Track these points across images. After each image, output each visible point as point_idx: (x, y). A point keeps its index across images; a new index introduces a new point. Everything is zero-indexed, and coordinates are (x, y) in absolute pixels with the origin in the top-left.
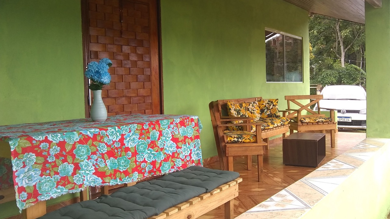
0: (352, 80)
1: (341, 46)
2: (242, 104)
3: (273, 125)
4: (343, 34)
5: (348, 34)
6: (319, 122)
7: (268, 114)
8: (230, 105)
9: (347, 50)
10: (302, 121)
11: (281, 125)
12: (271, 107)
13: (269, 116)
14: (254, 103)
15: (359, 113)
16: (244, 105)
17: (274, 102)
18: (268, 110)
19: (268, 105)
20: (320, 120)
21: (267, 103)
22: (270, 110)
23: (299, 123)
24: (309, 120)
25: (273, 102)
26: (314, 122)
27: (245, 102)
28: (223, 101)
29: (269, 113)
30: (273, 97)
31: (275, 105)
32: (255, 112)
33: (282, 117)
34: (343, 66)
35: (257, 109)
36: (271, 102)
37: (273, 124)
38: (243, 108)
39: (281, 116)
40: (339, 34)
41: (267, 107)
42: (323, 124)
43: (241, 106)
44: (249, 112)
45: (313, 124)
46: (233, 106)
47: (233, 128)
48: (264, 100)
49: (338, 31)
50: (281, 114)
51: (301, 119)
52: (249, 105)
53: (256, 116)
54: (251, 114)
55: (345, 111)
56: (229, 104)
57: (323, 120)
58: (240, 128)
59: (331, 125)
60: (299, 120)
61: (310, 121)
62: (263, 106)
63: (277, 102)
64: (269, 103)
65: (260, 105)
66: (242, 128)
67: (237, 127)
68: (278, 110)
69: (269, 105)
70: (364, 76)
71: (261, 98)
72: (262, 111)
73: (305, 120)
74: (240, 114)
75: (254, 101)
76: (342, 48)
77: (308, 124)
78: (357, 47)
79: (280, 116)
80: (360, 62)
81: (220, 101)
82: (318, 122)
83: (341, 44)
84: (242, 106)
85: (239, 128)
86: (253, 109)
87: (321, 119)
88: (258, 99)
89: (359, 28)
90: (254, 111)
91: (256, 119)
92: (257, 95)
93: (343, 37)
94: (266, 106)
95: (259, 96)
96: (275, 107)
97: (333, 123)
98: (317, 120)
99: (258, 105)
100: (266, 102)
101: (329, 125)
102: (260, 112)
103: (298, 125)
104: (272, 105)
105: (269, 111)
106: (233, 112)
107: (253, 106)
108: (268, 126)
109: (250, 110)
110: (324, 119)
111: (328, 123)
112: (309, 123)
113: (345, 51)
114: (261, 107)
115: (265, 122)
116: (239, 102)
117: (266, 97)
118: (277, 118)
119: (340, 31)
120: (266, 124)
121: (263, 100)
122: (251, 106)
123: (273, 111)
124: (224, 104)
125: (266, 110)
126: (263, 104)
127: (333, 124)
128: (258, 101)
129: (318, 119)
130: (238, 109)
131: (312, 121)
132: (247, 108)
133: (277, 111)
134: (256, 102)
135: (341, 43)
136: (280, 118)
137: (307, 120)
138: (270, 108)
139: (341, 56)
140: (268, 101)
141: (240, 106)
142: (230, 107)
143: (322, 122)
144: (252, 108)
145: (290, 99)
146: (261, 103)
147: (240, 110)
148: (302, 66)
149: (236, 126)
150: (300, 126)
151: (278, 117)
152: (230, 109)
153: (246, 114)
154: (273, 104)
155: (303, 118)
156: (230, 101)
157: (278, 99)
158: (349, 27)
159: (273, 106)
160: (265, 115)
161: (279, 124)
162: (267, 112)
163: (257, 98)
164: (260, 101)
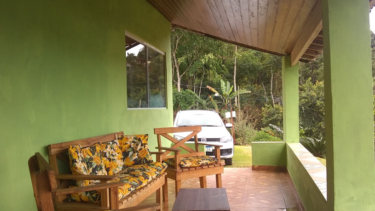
0: (188, 103)
1: (177, 72)
2: (95, 147)
3: (147, 180)
4: (179, 61)
5: (184, 61)
6: (203, 164)
7: (134, 158)
8: (74, 154)
9: (182, 76)
10: (182, 165)
11: (157, 176)
12: (139, 147)
13: (137, 162)
14: (114, 142)
15: (219, 141)
16: (98, 148)
17: (143, 139)
18: (134, 152)
19: (133, 145)
20: (204, 162)
21: (132, 142)
22: (137, 152)
23: (178, 168)
24: (191, 164)
25: (141, 140)
26: (196, 165)
27: (99, 143)
28: (60, 146)
29: (137, 157)
30: (140, 132)
31: (145, 144)
32: (116, 158)
33: (156, 163)
34: (179, 91)
35: (118, 153)
36: (138, 139)
37: (146, 178)
38: (96, 154)
39: (155, 161)
40: (175, 61)
41: (133, 148)
42: (208, 167)
43: (93, 150)
44: (105, 158)
45: (196, 168)
46: (79, 155)
47: (80, 196)
48: (128, 137)
49: (174, 58)
50: (154, 158)
51: (180, 163)
52: (106, 147)
53: (117, 164)
54: (110, 161)
55: (206, 139)
56: (73, 151)
57: (207, 161)
58: (94, 195)
59: (217, 168)
60: (178, 163)
61: (193, 165)
62: (126, 146)
63: (147, 139)
64: (135, 141)
65: (122, 145)
66: (97, 195)
67: (88, 195)
68: (150, 152)
69: (136, 144)
70: (197, 100)
71: (122, 133)
72: (125, 154)
73: (186, 164)
74: (91, 166)
75: (112, 139)
76: (178, 74)
77: (190, 169)
78: (192, 73)
79: (152, 161)
80: (194, 87)
81: (55, 146)
82: (202, 166)
83: (178, 71)
84: (96, 150)
85: (92, 197)
86: (112, 153)
87: (205, 160)
88: (118, 136)
89: (192, 57)
90: (113, 156)
91: (117, 169)
92: (116, 129)
93: (179, 64)
94: (130, 146)
95: (118, 131)
96: (145, 147)
97: (220, 164)
98: (201, 163)
99: (119, 145)
100: (131, 140)
101: (216, 168)
102: (122, 157)
103: (176, 172)
104: (140, 145)
105: (136, 154)
106: (81, 166)
107: (112, 148)
108: (141, 183)
109: (107, 155)
110: (209, 160)
111: (214, 166)
112: (191, 167)
113: (181, 77)
114: (124, 147)
115: (134, 176)
116: (89, 143)
117: (130, 131)
118: (149, 166)
119: (176, 58)
120: (135, 179)
121: (125, 137)
122: (108, 149)
123: (142, 153)
124: (62, 150)
125: (131, 153)
126: (126, 144)
127: (220, 167)
128: (118, 139)
129: (202, 161)
130: (89, 157)
131: (194, 165)
132: (103, 152)
133: (148, 153)
134: (115, 141)
135: (177, 69)
136: (153, 165)
137: (188, 164)
138: (138, 149)
139: (177, 82)
140: (134, 138)
141: (91, 152)
142: (75, 157)
143: (207, 164)
144: (110, 152)
145: (161, 133)
146: (124, 141)
147: (91, 159)
148: (165, 88)
149: (87, 192)
150: (179, 173)
151: (149, 163)
152: (74, 161)
153: (102, 164)
154: (142, 142)
155: (183, 161)
156: (73, 143)
157: (147, 135)
158: (185, 55)
159: (142, 145)
160: (130, 161)
161: (154, 177)
162: (132, 155)
163: (116, 135)
164: (121, 139)
